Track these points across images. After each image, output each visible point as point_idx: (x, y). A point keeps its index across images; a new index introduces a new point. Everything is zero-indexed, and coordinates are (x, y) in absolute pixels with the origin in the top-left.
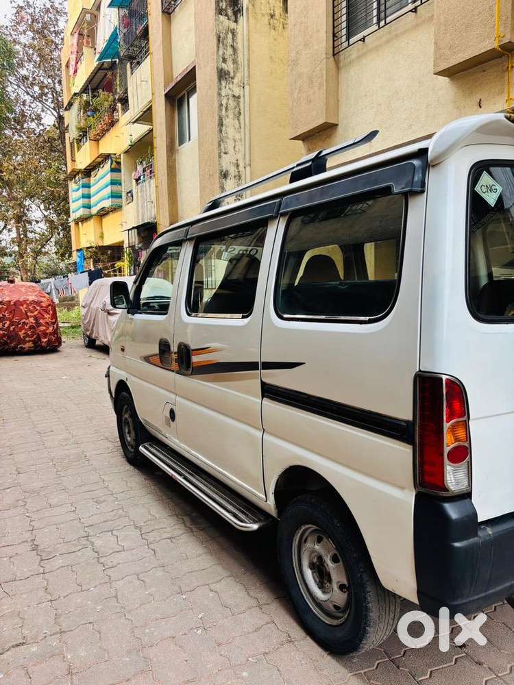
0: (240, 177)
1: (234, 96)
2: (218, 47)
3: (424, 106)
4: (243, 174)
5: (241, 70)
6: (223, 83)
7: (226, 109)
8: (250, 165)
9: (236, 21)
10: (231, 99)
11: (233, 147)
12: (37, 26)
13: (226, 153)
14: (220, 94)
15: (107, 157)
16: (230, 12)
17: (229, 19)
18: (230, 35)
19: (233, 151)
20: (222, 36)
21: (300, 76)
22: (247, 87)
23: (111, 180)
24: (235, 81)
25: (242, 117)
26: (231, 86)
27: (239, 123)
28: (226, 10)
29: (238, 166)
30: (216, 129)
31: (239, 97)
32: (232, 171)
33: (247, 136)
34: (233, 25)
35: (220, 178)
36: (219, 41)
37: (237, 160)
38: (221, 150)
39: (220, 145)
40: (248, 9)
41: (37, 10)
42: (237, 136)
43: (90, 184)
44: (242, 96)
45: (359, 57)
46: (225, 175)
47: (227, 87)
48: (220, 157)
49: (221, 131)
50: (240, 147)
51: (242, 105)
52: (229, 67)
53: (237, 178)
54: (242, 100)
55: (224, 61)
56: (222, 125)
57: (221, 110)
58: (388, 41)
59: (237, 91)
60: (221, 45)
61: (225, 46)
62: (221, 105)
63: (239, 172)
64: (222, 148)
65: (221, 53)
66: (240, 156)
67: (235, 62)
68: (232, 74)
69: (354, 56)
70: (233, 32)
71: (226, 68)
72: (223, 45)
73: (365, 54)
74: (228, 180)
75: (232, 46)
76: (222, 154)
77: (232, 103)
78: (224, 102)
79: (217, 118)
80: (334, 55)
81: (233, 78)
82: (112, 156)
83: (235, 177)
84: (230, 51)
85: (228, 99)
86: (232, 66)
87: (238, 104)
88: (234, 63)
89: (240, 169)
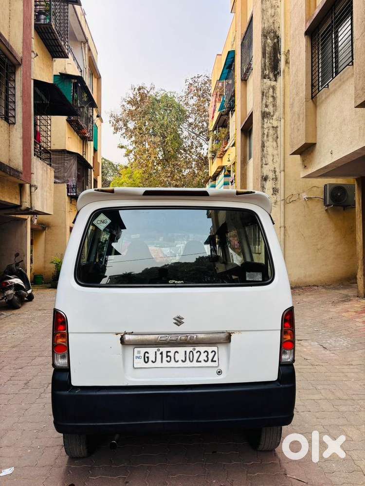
0: (276, 179)
1: (273, 127)
2: (262, 99)
3: (358, 127)
4: (278, 177)
5: (279, 109)
6: (266, 120)
7: (267, 136)
8: (284, 171)
9: (276, 80)
10: (271, 129)
11: (272, 160)
12: (200, 93)
13: (266, 164)
14: (263, 127)
15: (223, 168)
16: (271, 76)
17: (270, 80)
18: (271, 90)
19: (272, 162)
20: (265, 91)
21: (294, 113)
22: (282, 120)
23: (224, 182)
24: (274, 117)
25: (279, 139)
26: (271, 121)
27: (277, 144)
28: (268, 75)
29: (275, 172)
30: (260, 149)
31: (277, 127)
32: (271, 175)
33: (282, 151)
34: (273, 83)
35: (261, 181)
36: (263, 95)
37: (275, 168)
38: (263, 163)
39: (262, 160)
40: (284, 71)
41: (200, 84)
42: (275, 152)
43: (215, 185)
44: (279, 126)
45: (326, 98)
46: (265, 179)
47: (269, 122)
48: (262, 167)
49: (263, 150)
50: (276, 159)
51: (279, 132)
52: (270, 109)
53: (275, 179)
54: (279, 129)
55: (267, 106)
56: (264, 147)
57: (264, 137)
58: (339, 86)
59: (275, 124)
60: (264, 97)
61: (267, 97)
62: (264, 134)
63: (276, 176)
64: (264, 161)
65: (264, 102)
66: (276, 165)
67: (274, 105)
68: (272, 114)
69: (323, 98)
70: (274, 88)
71: (268, 111)
72: (266, 97)
73: (329, 96)
74: (268, 181)
75: (273, 97)
76: (263, 165)
77: (271, 132)
78: (266, 132)
79: (260, 142)
80: (312, 98)
81: (273, 116)
82: (225, 167)
83: (273, 179)
84: (271, 99)
85: (269, 130)
86: (272, 109)
87: (276, 132)
88: (273, 107)
89: (277, 174)
